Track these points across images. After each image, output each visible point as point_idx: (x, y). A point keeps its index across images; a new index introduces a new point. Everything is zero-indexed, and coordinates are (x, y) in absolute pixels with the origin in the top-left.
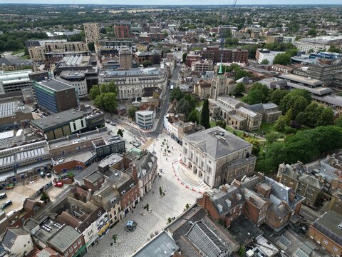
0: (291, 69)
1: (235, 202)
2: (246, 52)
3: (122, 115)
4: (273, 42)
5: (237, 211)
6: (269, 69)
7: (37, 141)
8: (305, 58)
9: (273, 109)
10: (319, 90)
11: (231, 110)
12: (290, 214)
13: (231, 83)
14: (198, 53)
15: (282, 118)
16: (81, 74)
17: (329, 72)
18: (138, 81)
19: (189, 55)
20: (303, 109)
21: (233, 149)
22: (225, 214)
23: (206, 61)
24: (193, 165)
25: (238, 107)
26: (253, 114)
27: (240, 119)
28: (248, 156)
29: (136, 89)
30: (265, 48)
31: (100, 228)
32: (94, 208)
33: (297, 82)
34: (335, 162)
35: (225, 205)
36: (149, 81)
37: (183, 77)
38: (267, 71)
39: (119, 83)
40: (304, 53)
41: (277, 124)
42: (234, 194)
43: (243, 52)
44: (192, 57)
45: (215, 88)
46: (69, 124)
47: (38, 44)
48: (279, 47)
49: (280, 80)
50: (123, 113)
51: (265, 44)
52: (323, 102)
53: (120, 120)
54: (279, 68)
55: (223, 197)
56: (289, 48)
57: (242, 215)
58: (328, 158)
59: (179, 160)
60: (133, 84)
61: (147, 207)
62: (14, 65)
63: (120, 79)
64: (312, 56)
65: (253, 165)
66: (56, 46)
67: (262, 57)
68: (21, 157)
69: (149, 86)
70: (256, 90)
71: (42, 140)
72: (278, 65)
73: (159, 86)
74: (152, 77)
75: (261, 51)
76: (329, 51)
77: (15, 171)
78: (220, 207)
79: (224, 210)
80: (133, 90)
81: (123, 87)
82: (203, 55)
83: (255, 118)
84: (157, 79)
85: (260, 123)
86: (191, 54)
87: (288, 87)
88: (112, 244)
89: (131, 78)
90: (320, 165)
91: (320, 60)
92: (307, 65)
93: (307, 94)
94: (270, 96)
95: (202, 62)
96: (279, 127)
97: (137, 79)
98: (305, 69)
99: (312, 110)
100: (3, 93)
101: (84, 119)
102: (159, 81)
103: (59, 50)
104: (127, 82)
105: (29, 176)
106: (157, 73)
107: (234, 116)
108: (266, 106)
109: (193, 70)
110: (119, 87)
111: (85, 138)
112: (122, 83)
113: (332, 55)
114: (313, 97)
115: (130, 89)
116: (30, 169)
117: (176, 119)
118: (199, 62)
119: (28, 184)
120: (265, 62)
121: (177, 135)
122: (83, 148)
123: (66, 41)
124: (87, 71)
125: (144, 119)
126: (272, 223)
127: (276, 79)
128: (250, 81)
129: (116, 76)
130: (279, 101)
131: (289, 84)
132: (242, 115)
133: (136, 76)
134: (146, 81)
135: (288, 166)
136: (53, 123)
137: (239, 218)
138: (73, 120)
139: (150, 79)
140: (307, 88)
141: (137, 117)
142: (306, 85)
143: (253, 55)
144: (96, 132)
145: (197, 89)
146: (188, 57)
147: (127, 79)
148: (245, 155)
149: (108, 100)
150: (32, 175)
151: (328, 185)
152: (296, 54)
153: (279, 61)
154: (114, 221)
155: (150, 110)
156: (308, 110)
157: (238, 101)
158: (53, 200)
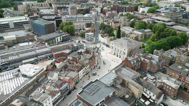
0: (156, 15)
1: (138, 61)
2: (133, 7)
3: (77, 36)
4: (146, 2)
5: (138, 66)
6: (146, 15)
7: (42, 46)
8: (163, 10)
9: (149, 32)
10: (170, 24)
11: (130, 32)
12: (159, 66)
13: (128, 21)
14: (109, 8)
15: (153, 35)
16: (53, 17)
17: (175, 16)
18: (82, 20)
19: (104, 9)
20: (163, 31)
21: (134, 44)
22: (134, 65)
23: (114, 12)
24: (116, 53)
25: (133, 30)
26: (140, 33)
27: (134, 36)
28: (140, 48)
29: (81, 24)
30: (143, 5)
31: (83, 73)
32: (80, 65)
33: (159, 20)
34: (178, 50)
35: (134, 62)
36: (88, 20)
37: (103, 19)
38: (144, 16)
39: (73, 21)
40: (162, 8)
41: (151, 38)
42: (137, 59)
43: (132, 7)
44: (106, 10)
45: (121, 23)
46: (55, 38)
47: (22, 4)
48: (149, 5)
49: (151, 19)
50: (77, 35)
51: (142, 4)
52: (172, 29)
53: (76, 38)
54: (150, 14)
55: (133, 59)
56: (155, 5)
57: (140, 68)
58: (174, 48)
59: (109, 52)
60: (80, 22)
61: (100, 68)
62: (13, 14)
63: (74, 19)
64: (166, 9)
65: (143, 52)
66: (32, 5)
67: (141, 10)
68: (38, 51)
69: (88, 23)
70: (141, 23)
71: (44, 45)
72: (150, 13)
73: (93, 22)
74: (89, 18)
75: (141, 7)
76: (175, 6)
77: (37, 57)
78: (132, 63)
79: (134, 64)
80: (80, 25)
81: (75, 23)
82: (111, 9)
83: (142, 35)
84: (92, 19)
85: (143, 37)
86: (105, 8)
87: (155, 23)
88: (88, 79)
89: (79, 19)
90: (171, 51)
91: (170, 10)
92: (164, 13)
93: (164, 25)
94: (147, 26)
95: (112, 12)
96: (152, 39)
97: (82, 19)
98: (163, 14)
99: (167, 31)
100: (13, 27)
101: (61, 37)
102: (93, 20)
103: (34, 7)
104: (77, 21)
105: (43, 59)
106: (91, 16)
107: (131, 35)
108: (146, 31)
109: (107, 16)
110: (73, 23)
111: (65, 44)
112: (75, 21)
113: (176, 8)
114: (167, 26)
115: (78, 25)
116: (43, 56)
117: (105, 36)
118: (110, 12)
119: (44, 62)
120: (143, 12)
121: (106, 43)
122: (65, 48)
123: (37, 2)
124: (55, 16)
125: (90, 36)
126: (152, 70)
127: (150, 19)
128: (137, 20)
129: (72, 18)
130: (152, 28)
131: (156, 21)
132: (135, 34)
133: (82, 18)
134: (86, 20)
135: (157, 51)
136: (49, 38)
137: (139, 69)
138: (57, 37)
139: (88, 19)
140: (164, 23)
141: (86, 35)
142: (164, 21)
143: (136, 9)
144: (69, 42)
145: (112, 24)
146: (104, 10)
147: (77, 19)
148: (139, 48)
149: (71, 28)
150: (44, 59)
151: (174, 59)
152: (158, 8)
153: (150, 11)
154: (87, 72)
155: (91, 32)
156: (165, 31)
157: (133, 29)
158: (57, 67)
